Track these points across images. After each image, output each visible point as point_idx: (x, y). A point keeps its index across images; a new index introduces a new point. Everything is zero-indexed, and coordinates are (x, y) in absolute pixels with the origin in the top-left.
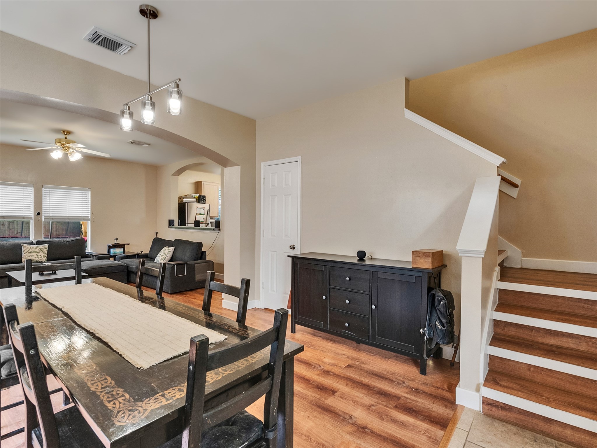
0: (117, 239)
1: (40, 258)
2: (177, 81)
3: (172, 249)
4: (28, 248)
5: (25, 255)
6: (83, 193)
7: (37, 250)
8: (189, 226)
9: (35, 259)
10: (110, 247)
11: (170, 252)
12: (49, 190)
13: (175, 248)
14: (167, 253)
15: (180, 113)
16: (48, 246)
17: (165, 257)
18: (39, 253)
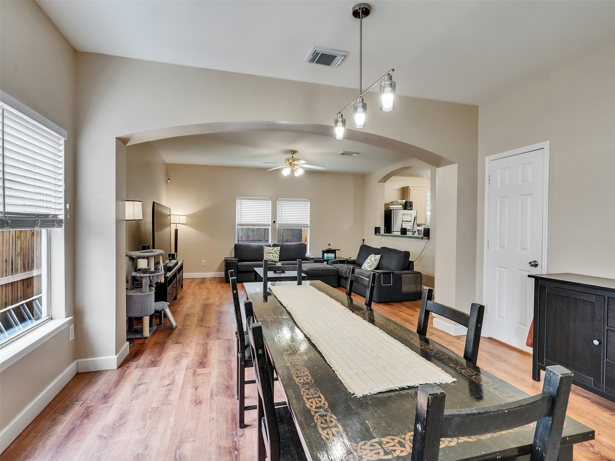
0: (329, 245)
1: (275, 258)
2: (390, 73)
3: (378, 257)
4: (267, 250)
5: (265, 255)
6: (304, 203)
7: (273, 252)
8: (395, 233)
9: (271, 259)
10: (324, 252)
11: (376, 260)
12: (281, 202)
13: (381, 256)
14: (373, 261)
15: (394, 108)
16: (280, 248)
17: (372, 265)
18: (274, 254)
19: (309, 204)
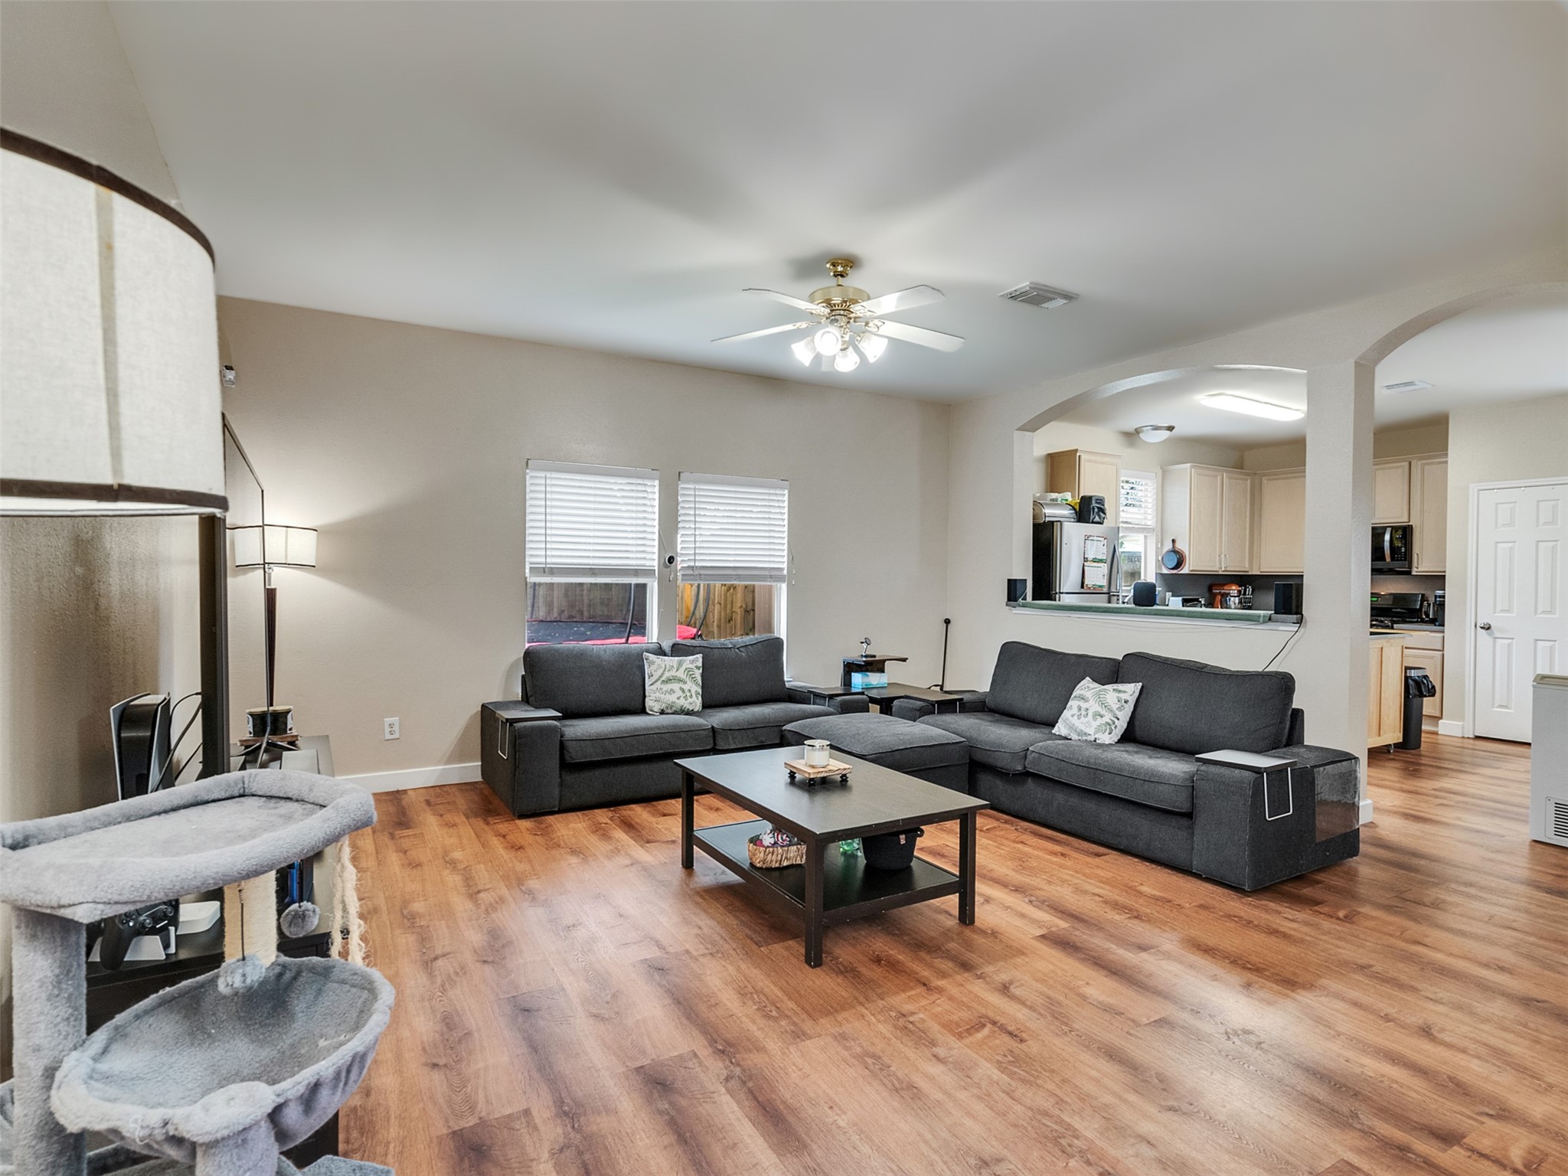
0: (867, 642)
1: (690, 700)
3: (1131, 690)
4: (659, 667)
5: (654, 687)
6: (770, 494)
7: (681, 674)
9: (677, 701)
10: (850, 668)
11: (1126, 702)
12: (692, 486)
13: (1142, 687)
14: (1115, 707)
16: (701, 660)
17: (1114, 723)
18: (685, 683)
19: (786, 498)
